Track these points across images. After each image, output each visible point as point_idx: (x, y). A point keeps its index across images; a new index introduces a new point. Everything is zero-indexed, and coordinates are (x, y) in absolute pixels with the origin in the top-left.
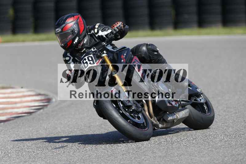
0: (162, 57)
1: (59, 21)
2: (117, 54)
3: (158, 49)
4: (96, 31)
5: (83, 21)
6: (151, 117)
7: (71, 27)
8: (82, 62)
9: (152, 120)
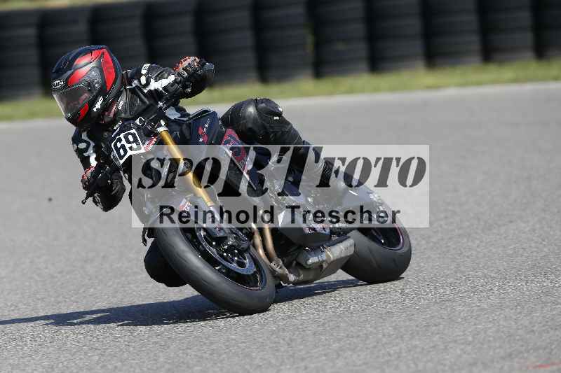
2: (189, 126)
3: (281, 110)
4: (143, 80)
6: (271, 260)
7: (85, 75)
8: (112, 145)
9: (272, 264)
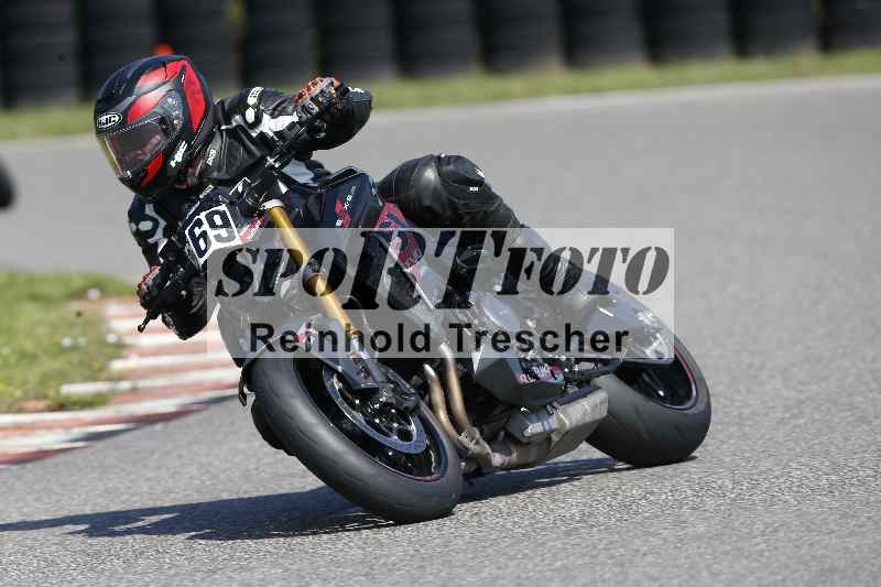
0: (496, 204)
1: (112, 84)
3: (482, 175)
4: (250, 115)
5: (200, 81)
6: (459, 429)
7: (157, 104)
8: (187, 232)
9: (462, 437)
